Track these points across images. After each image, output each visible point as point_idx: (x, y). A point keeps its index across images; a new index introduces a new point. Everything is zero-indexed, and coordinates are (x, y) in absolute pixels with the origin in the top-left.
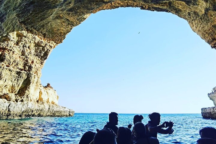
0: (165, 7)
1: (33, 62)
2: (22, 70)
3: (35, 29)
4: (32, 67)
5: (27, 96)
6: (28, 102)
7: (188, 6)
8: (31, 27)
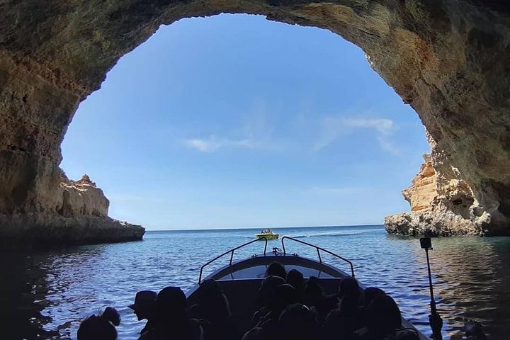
0: (314, 18)
1: (36, 132)
2: (14, 148)
3: (35, 58)
4: (36, 142)
5: (32, 201)
6: (36, 213)
7: (358, 17)
8: (26, 55)
